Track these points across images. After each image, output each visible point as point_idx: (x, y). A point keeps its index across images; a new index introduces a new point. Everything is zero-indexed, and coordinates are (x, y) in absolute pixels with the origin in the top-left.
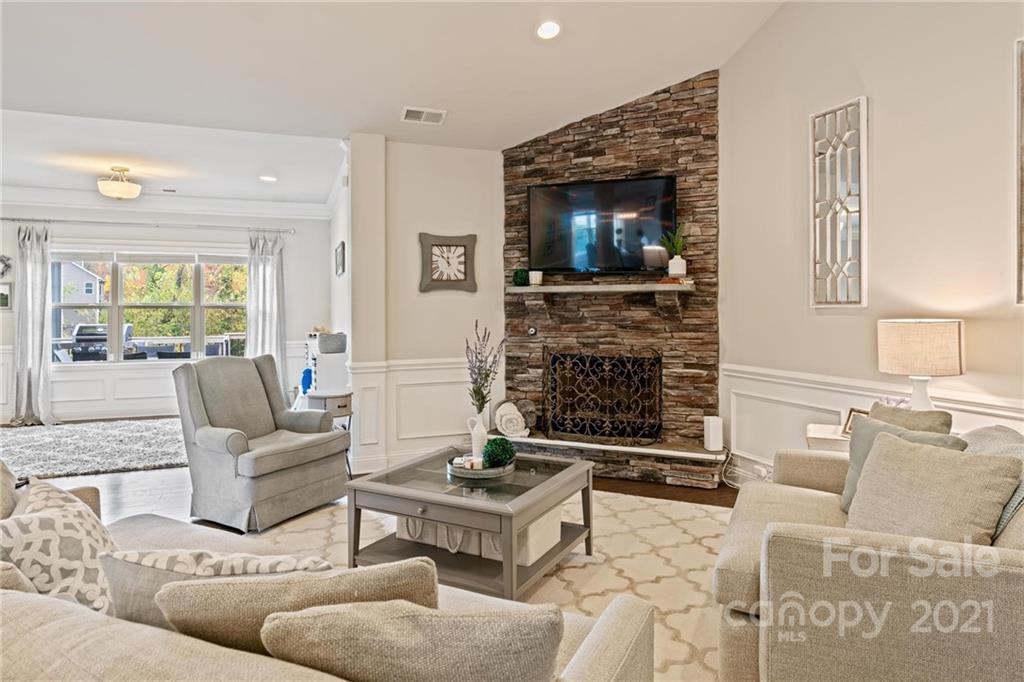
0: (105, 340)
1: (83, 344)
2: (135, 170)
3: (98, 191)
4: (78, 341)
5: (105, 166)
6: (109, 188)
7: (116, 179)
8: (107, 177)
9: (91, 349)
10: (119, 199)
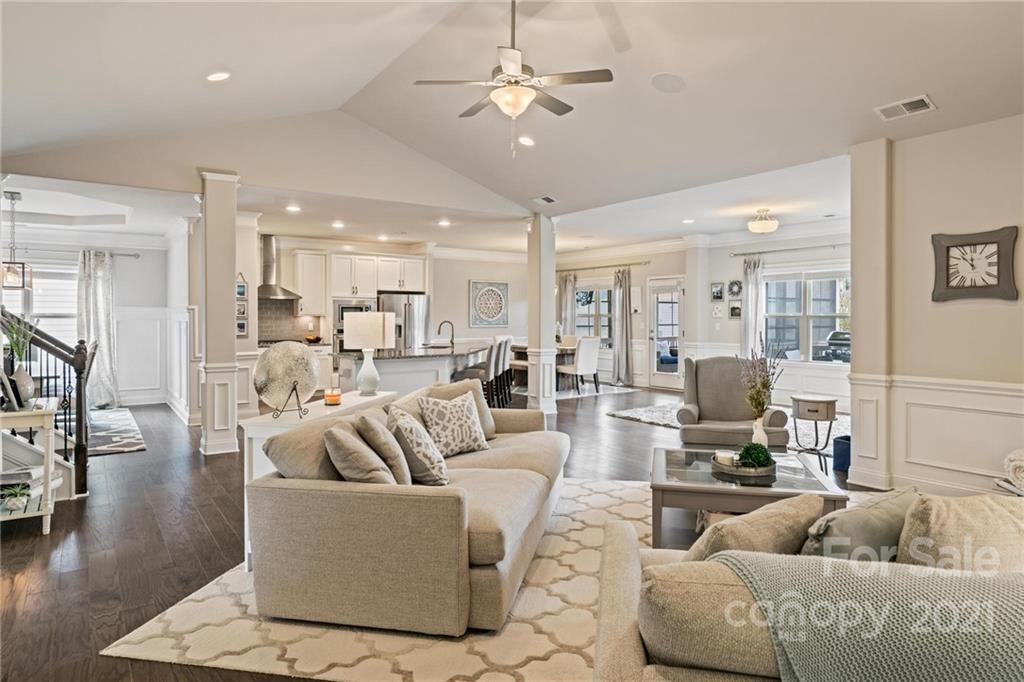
0: (848, 345)
1: (833, 348)
2: (774, 209)
3: (747, 230)
4: (830, 344)
5: (753, 210)
6: (755, 227)
7: (761, 219)
8: (753, 218)
9: (839, 352)
10: (763, 234)
